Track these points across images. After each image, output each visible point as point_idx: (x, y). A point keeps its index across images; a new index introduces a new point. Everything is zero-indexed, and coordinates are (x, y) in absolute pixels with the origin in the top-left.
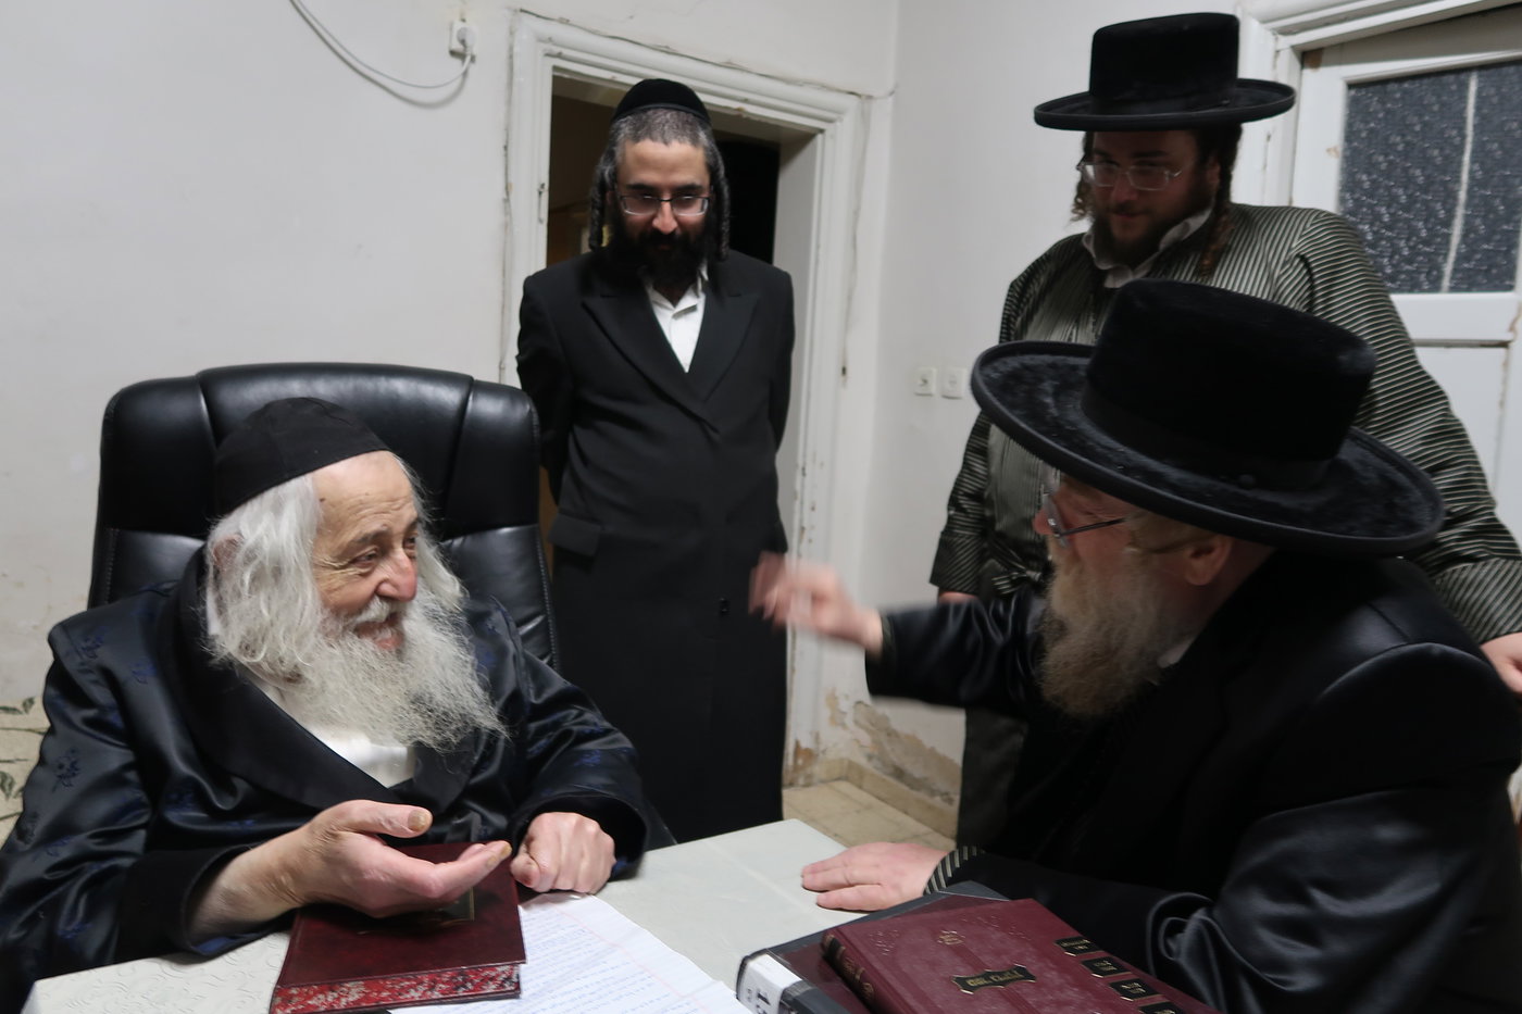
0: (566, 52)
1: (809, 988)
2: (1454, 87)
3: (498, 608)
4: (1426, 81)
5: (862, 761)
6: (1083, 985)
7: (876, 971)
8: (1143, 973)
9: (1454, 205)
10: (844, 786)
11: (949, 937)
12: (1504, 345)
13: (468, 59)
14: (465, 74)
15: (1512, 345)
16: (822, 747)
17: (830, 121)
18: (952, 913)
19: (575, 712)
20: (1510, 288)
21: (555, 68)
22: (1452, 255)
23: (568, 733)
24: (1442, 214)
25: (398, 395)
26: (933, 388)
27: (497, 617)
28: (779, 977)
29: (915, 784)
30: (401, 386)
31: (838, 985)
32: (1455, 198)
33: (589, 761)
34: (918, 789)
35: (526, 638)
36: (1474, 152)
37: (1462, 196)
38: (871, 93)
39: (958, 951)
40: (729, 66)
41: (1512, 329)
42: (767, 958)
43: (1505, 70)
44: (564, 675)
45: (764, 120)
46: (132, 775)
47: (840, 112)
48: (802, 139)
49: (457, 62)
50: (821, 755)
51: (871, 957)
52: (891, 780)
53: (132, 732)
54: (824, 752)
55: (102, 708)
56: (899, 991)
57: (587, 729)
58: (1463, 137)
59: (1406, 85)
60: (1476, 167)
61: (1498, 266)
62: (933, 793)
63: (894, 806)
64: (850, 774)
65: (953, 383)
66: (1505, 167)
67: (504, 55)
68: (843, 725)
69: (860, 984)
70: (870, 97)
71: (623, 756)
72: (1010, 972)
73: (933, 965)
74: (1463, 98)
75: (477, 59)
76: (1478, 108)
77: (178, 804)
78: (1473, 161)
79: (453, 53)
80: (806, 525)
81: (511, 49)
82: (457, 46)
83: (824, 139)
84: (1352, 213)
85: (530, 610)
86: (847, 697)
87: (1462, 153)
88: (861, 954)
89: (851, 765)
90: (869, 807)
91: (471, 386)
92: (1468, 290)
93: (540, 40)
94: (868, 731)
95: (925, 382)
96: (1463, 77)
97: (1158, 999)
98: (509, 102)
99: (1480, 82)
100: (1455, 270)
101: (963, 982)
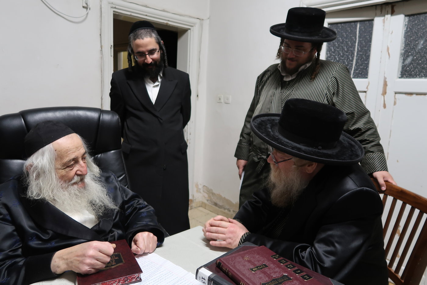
0: (117, 7)
1: (215, 275)
2: (354, 26)
3: (112, 174)
4: (347, 24)
5: (206, 202)
6: (279, 267)
7: (231, 269)
8: (292, 262)
9: (354, 57)
10: (201, 209)
11: (247, 258)
12: (365, 92)
13: (89, 9)
14: (87, 14)
15: (367, 92)
16: (194, 199)
17: (192, 26)
18: (246, 251)
19: (137, 201)
20: (367, 78)
21: (114, 11)
22: (353, 69)
23: (136, 208)
24: (351, 59)
25: (80, 116)
26: (222, 101)
27: (112, 177)
28: (207, 273)
29: (220, 207)
30: (81, 113)
31: (222, 273)
32: (354, 54)
33: (143, 215)
34: (221, 208)
35: (121, 181)
36: (358, 43)
37: (356, 54)
38: (202, 18)
39: (249, 261)
40: (164, 11)
41: (367, 88)
42: (203, 268)
43: (366, 22)
44: (132, 190)
45: (174, 26)
46: (15, 233)
47: (195, 24)
48: (185, 31)
49: (85, 10)
50: (194, 201)
51: (229, 266)
52: (214, 206)
53: (14, 221)
54: (195, 200)
55: (4, 215)
56: (238, 274)
57: (141, 206)
58: (356, 39)
59: (342, 25)
60: (359, 47)
61: (364, 72)
62: (225, 209)
63: (215, 213)
64: (203, 205)
65: (228, 99)
66: (365, 47)
67: (99, 7)
68: (200, 192)
69: (228, 273)
70: (203, 20)
71: (152, 212)
72: (262, 265)
73: (244, 266)
74: (356, 29)
75: (91, 9)
76: (359, 32)
77: (31, 240)
78: (358, 45)
79: (83, 7)
80: (188, 138)
81: (101, 6)
82: (85, 5)
83: (190, 31)
84: (330, 57)
85: (121, 173)
86: (201, 185)
87: (356, 43)
88: (227, 265)
89: (203, 203)
90: (208, 214)
91: (101, 111)
92: (357, 78)
93: (109, 3)
94: (206, 193)
95: (220, 99)
96: (356, 23)
97: (296, 268)
98: (101, 21)
99: (360, 25)
100: (354, 73)
101: (252, 269)
